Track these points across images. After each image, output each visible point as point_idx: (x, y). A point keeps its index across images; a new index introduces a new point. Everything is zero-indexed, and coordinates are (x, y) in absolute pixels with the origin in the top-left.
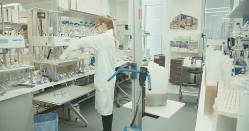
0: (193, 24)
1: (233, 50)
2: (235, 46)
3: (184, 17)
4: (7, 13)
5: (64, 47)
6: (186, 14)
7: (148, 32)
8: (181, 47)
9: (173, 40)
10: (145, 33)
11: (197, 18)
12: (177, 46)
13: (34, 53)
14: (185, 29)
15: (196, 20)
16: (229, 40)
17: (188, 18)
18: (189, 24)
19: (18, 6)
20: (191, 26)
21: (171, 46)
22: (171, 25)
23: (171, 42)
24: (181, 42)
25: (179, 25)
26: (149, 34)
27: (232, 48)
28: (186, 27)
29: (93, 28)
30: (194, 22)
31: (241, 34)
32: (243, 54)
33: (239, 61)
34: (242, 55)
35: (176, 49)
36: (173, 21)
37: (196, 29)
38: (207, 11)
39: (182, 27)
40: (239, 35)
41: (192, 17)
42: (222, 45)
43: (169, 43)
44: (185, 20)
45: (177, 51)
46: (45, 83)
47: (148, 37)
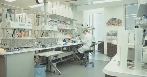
0: (119, 23)
3: (114, 19)
4: (20, 19)
5: (50, 31)
6: (115, 18)
7: (94, 28)
8: (113, 35)
9: (108, 32)
10: (92, 28)
11: (121, 19)
12: (111, 35)
13: (35, 34)
14: (115, 26)
15: (121, 20)
17: (116, 20)
18: (117, 23)
19: (25, 15)
20: (118, 24)
21: (107, 35)
22: (107, 24)
23: (107, 33)
24: (113, 33)
25: (112, 24)
26: (95, 29)
28: (116, 25)
29: (64, 24)
30: (120, 22)
35: (110, 37)
36: (108, 22)
37: (121, 26)
38: (127, 16)
39: (113, 25)
41: (119, 19)
43: (106, 34)
44: (115, 21)
45: (111, 38)
46: (40, 48)
47: (94, 31)
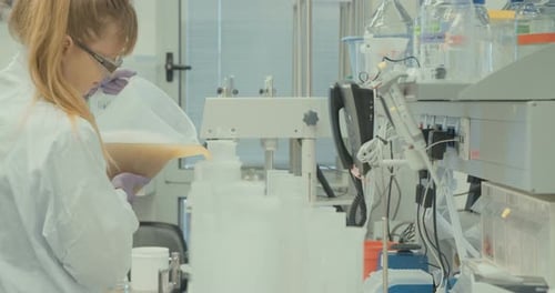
1: (367, 167)
2: (375, 143)
16: (337, 99)
27: (362, 152)
31: (408, 58)
32: (432, 193)
33: (417, 240)
34: (427, 197)
40: (397, 69)
42: (304, 131)
